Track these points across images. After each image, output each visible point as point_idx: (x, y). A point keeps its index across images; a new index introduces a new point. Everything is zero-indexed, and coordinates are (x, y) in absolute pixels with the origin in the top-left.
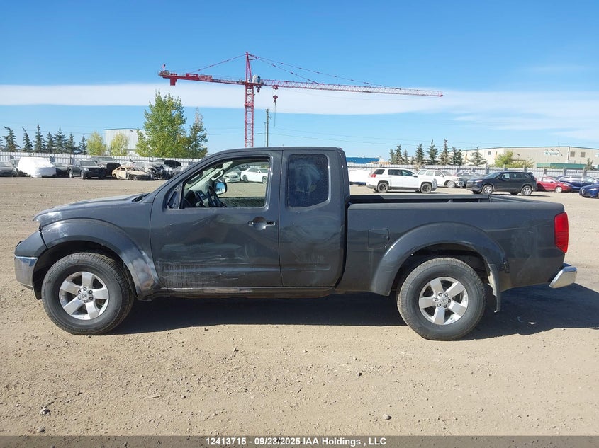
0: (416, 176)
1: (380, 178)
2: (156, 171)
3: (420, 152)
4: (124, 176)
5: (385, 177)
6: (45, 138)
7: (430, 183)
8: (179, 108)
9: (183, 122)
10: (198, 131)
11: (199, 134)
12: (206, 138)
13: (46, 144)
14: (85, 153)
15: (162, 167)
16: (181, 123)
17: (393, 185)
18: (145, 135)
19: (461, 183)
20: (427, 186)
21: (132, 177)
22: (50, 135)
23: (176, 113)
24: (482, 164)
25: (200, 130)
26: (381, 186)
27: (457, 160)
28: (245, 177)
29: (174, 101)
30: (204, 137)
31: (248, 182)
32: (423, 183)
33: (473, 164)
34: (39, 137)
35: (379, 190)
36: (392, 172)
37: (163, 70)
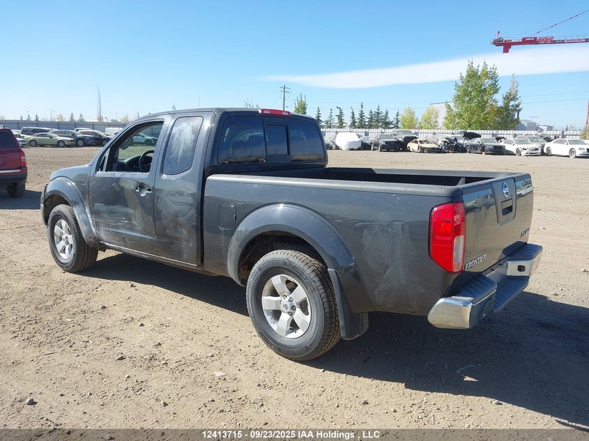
2: (448, 144)
4: (416, 149)
6: (367, 115)
8: (493, 77)
9: (496, 91)
10: (512, 100)
11: (512, 103)
12: (521, 107)
13: (367, 120)
14: (398, 127)
15: (456, 140)
16: (495, 93)
18: (453, 108)
21: (422, 150)
22: (371, 112)
23: (490, 82)
25: (514, 98)
28: (548, 149)
29: (488, 70)
30: (517, 106)
31: (552, 155)
34: (362, 115)
37: (496, 38)
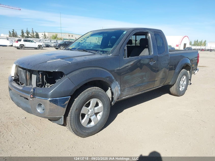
0: (35, 43)
1: (20, 43)
3: (23, 32)
5: (22, 42)
7: (41, 45)
17: (26, 46)
19: (45, 45)
20: (40, 46)
24: (47, 38)
26: (21, 47)
27: (37, 36)
32: (39, 45)
33: (43, 38)
35: (20, 48)
36: (25, 41)
